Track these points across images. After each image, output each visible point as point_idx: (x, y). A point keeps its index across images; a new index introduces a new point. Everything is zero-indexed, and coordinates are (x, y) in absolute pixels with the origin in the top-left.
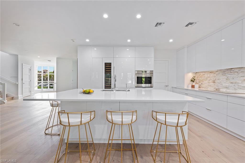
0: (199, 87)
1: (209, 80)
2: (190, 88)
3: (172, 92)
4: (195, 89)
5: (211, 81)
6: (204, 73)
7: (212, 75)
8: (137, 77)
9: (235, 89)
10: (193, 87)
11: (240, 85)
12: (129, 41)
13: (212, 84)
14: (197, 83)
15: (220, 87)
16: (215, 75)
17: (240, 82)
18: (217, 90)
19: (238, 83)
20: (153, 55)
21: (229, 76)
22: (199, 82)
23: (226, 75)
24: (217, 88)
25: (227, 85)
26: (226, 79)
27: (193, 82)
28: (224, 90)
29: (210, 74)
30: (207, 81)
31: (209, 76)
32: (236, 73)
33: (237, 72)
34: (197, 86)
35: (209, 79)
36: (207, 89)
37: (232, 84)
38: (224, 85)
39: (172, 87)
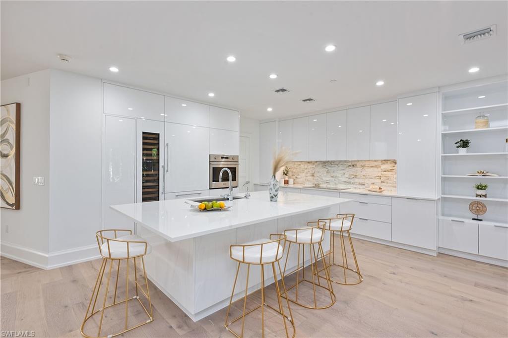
0: (294, 183)
1: (307, 173)
2: (283, 184)
3: (255, 192)
4: (289, 186)
5: (309, 174)
6: (299, 164)
7: (310, 166)
8: (213, 168)
9: (335, 184)
10: (286, 182)
11: (340, 179)
12: (211, 95)
13: (310, 178)
14: (290, 178)
15: (320, 182)
16: (314, 167)
17: (340, 175)
18: (317, 186)
19: (338, 177)
20: (237, 128)
21: (330, 168)
22: (292, 175)
23: (327, 167)
24: (316, 183)
25: (327, 179)
26: (327, 172)
27: (286, 175)
28: (324, 186)
29: (308, 164)
30: (304, 174)
31: (306, 167)
32: (336, 166)
33: (338, 165)
34: (291, 181)
35: (306, 171)
36: (304, 185)
37: (332, 178)
38: (324, 179)
39: (255, 184)
